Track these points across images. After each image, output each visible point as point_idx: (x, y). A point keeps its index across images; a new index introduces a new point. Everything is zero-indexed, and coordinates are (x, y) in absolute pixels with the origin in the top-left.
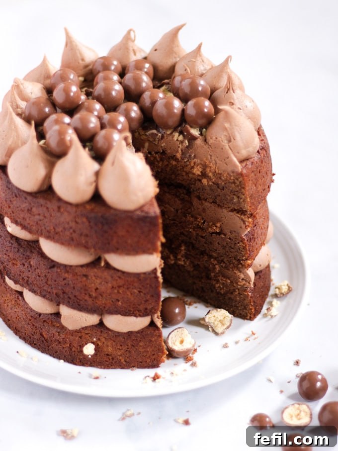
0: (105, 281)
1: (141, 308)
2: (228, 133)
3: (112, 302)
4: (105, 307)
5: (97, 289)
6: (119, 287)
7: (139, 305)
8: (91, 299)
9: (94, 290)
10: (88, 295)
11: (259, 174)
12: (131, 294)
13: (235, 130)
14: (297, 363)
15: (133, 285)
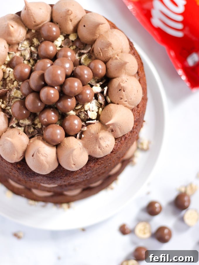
13: (117, 127)
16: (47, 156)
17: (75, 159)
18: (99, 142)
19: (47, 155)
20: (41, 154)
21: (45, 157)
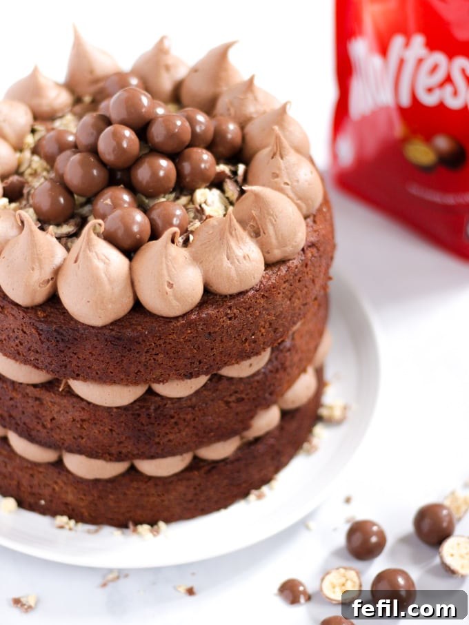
0: (64, 411)
1: (114, 450)
2: (257, 224)
3: (74, 438)
4: (63, 444)
5: (53, 419)
6: (83, 421)
7: (110, 447)
8: (45, 431)
9: (49, 421)
10: (41, 424)
11: (298, 284)
12: (100, 432)
13: (268, 220)
14: (348, 500)
15: (101, 421)
16: (107, 261)
17: (173, 270)
18: (228, 243)
19: (107, 258)
20: (94, 254)
21: (104, 263)
